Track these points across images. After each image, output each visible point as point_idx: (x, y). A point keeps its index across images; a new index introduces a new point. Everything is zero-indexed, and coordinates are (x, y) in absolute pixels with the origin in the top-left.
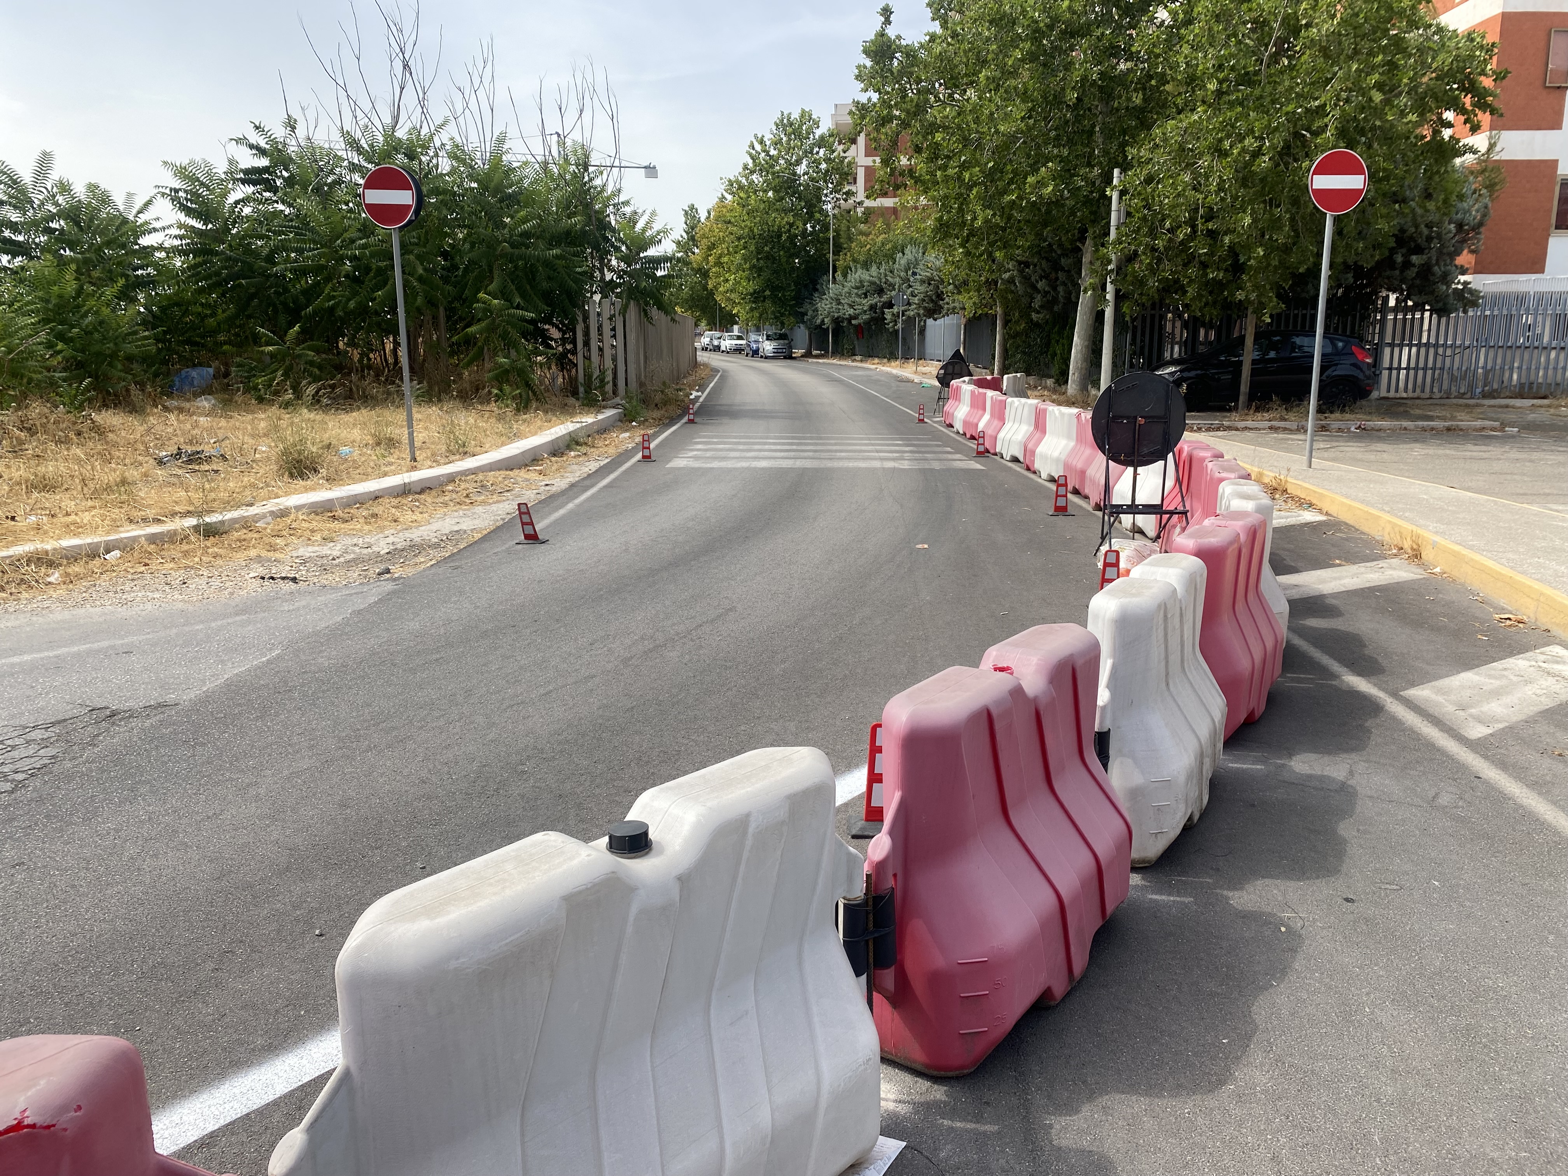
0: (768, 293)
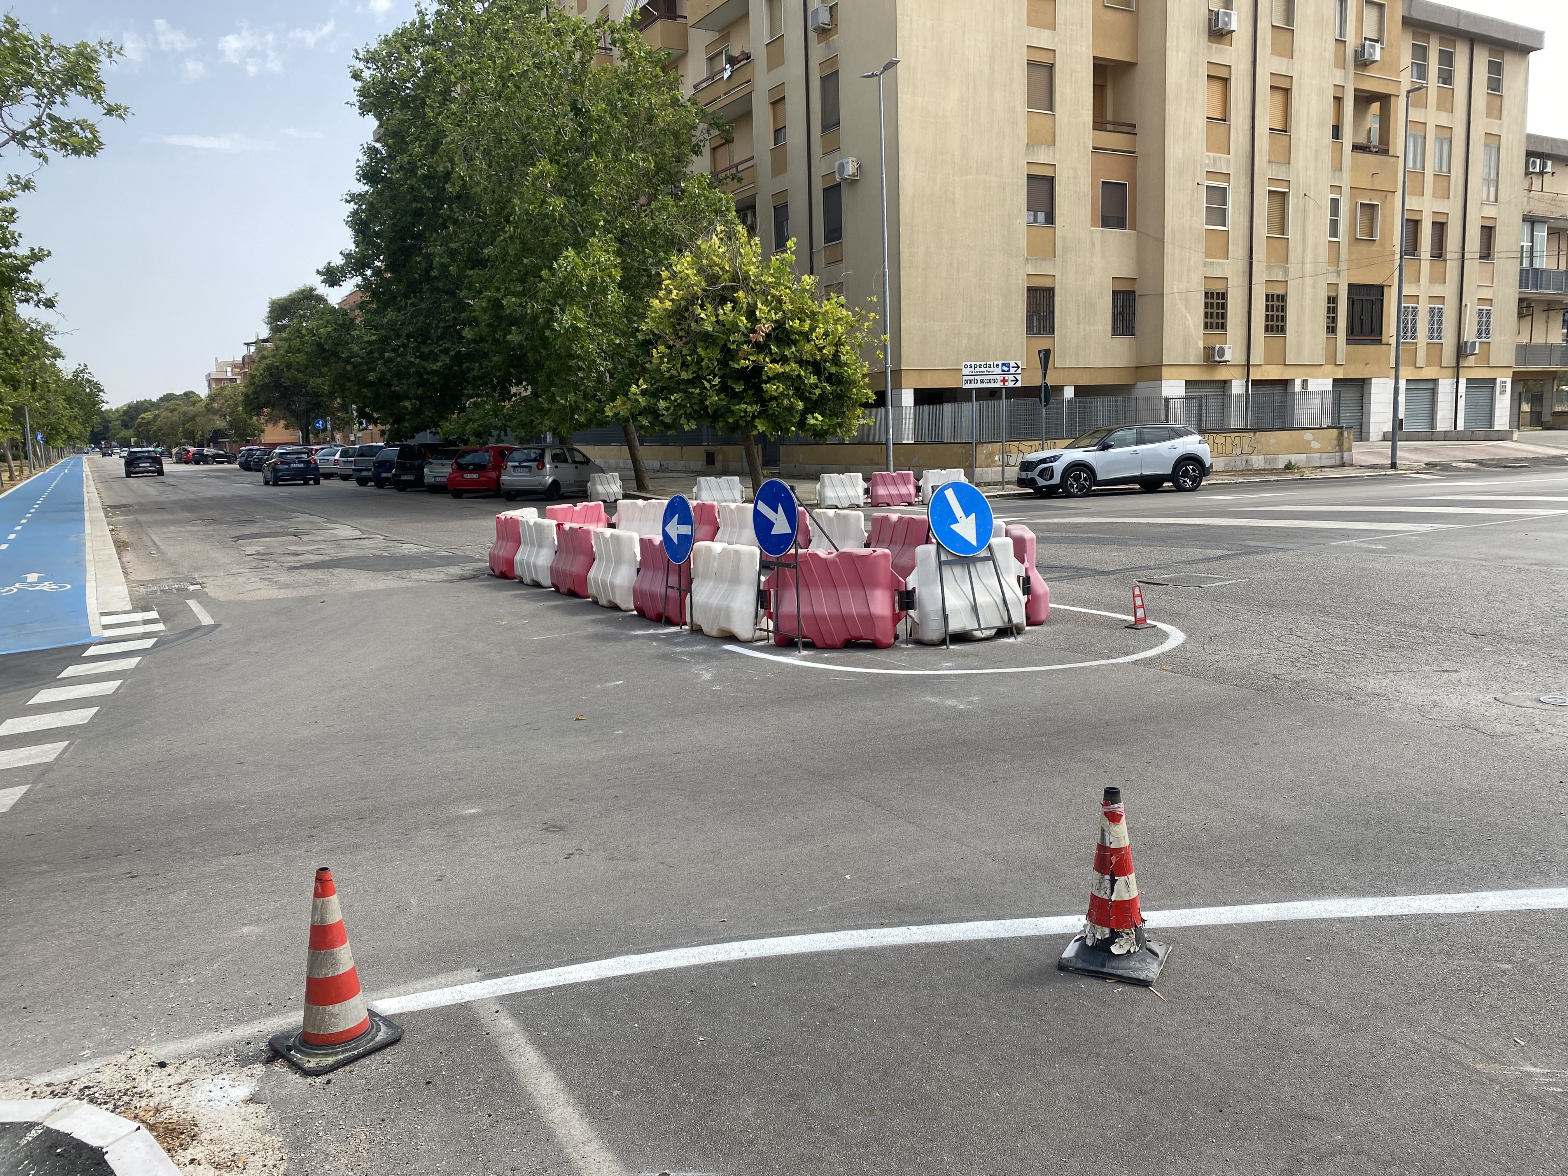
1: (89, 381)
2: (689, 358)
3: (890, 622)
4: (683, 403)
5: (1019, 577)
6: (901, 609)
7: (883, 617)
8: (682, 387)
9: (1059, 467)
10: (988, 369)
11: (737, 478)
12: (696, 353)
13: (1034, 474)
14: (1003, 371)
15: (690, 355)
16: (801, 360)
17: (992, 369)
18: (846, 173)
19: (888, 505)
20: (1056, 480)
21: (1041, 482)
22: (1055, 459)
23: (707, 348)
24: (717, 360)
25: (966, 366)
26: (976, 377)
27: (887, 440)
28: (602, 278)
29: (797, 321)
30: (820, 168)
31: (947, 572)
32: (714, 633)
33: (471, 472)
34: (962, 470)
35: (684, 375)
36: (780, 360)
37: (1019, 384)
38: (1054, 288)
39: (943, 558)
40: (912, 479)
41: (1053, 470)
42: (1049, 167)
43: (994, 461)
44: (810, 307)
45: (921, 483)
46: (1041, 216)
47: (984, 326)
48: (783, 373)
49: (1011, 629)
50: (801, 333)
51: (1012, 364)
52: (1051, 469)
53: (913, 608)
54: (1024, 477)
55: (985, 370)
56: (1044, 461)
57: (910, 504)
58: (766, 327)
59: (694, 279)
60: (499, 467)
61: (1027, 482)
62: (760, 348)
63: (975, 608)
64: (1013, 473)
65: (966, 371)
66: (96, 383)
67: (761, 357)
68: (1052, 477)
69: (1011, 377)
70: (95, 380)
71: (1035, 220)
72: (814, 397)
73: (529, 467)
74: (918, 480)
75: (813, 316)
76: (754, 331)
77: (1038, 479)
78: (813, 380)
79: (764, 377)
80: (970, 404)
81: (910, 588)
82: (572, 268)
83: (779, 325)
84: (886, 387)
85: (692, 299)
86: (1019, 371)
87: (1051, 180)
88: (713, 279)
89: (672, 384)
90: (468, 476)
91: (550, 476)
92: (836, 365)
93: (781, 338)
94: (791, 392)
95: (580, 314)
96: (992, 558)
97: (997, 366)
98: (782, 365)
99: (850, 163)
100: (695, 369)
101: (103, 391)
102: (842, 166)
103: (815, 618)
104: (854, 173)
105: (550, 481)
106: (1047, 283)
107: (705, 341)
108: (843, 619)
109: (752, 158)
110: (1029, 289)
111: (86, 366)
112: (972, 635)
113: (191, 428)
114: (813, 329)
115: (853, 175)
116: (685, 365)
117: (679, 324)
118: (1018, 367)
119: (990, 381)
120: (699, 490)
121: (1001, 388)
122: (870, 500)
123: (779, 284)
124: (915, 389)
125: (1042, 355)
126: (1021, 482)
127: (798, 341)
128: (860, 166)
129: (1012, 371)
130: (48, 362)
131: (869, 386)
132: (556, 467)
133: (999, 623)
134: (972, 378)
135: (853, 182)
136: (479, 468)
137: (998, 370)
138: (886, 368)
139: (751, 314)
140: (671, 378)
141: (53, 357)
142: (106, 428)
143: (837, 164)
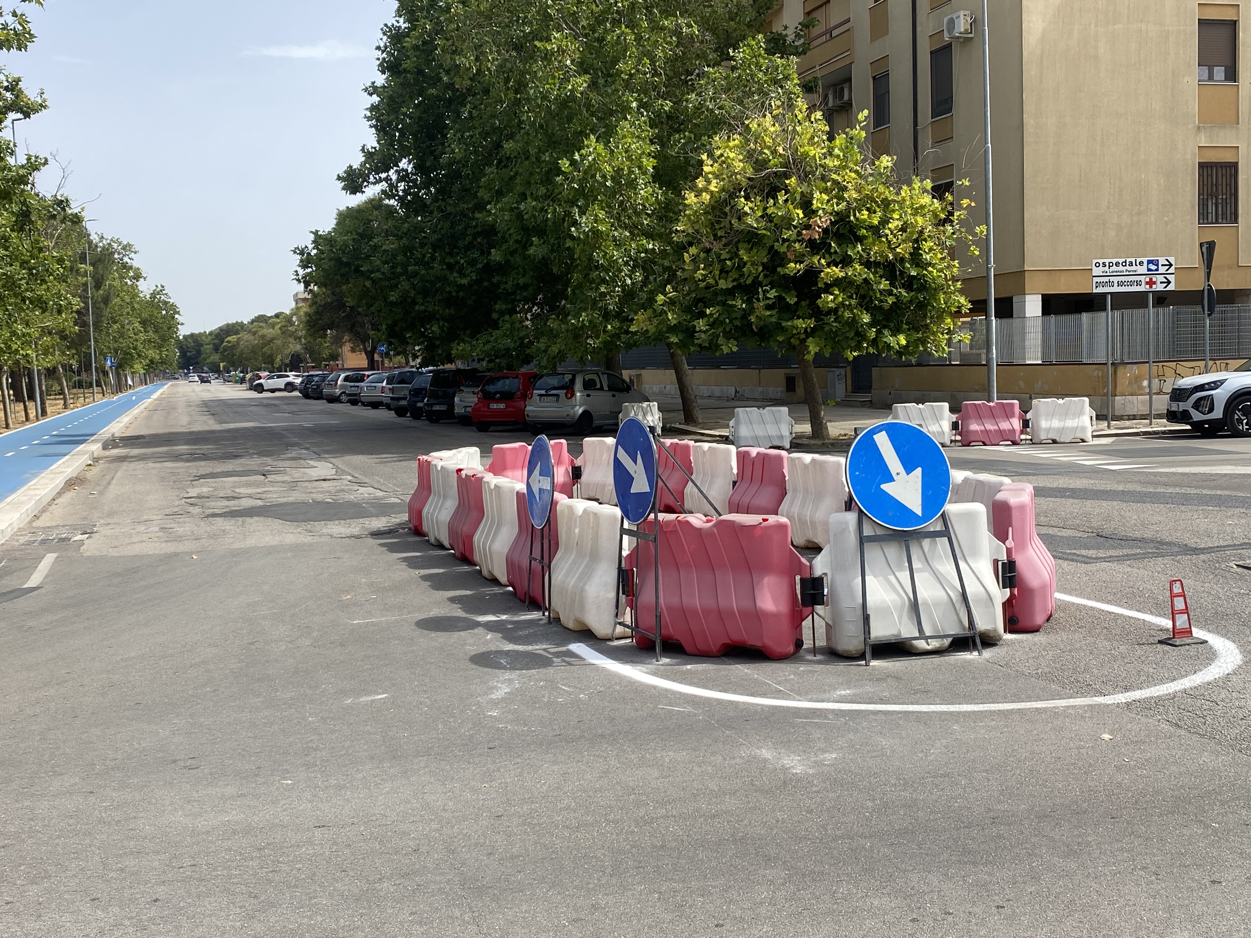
1: (166, 303)
2: (728, 263)
3: (785, 624)
4: (721, 319)
5: (996, 562)
6: (804, 604)
7: (775, 616)
8: (720, 298)
9: (1221, 395)
10: (1128, 268)
11: (785, 409)
12: (737, 255)
13: (1187, 405)
14: (1149, 270)
15: (730, 259)
16: (868, 261)
17: (1134, 268)
18: (956, 30)
19: (985, 444)
20: (1218, 413)
21: (1197, 416)
22: (1216, 385)
23: (751, 248)
24: (763, 264)
25: (1097, 265)
26: (1112, 279)
27: (989, 360)
28: (629, 168)
29: (866, 212)
30: (926, 28)
31: (873, 553)
32: (571, 625)
33: (498, 401)
34: (1086, 399)
35: (723, 284)
36: (840, 263)
37: (1171, 287)
38: (1237, 163)
39: (868, 531)
40: (1017, 410)
41: (1213, 398)
42: (1230, 8)
43: (1141, 388)
44: (881, 194)
45: (1029, 416)
46: (1219, 73)
47: (1139, 214)
48: (845, 278)
49: (973, 639)
50: (871, 228)
51: (1162, 261)
52: (1211, 398)
53: (822, 603)
54: (1174, 408)
55: (1124, 269)
56: (1201, 388)
57: (1014, 443)
58: (822, 221)
59: (739, 166)
60: (525, 396)
61: (1179, 415)
62: (815, 247)
63: (915, 606)
64: (1162, 403)
65: (1096, 271)
66: (172, 305)
67: (815, 259)
68: (1211, 410)
69: (1161, 278)
70: (171, 301)
71: (1211, 77)
72: (886, 306)
73: (557, 396)
74: (1026, 412)
75: (886, 203)
76: (808, 227)
77: (1193, 412)
78: (884, 284)
79: (821, 285)
80: (1103, 314)
81: (818, 573)
82: (594, 159)
83: (841, 218)
84: (989, 293)
85: (732, 191)
86: (1172, 270)
87: (1234, 24)
88: (760, 164)
89: (708, 296)
90: (494, 406)
91: (581, 406)
92: (917, 265)
93: (843, 234)
94: (853, 302)
95: (602, 215)
96: (946, 533)
97: (1141, 263)
98: (842, 268)
99: (962, 17)
100: (736, 276)
101: (178, 313)
102: (952, 22)
103: (684, 613)
104: (966, 30)
105: (580, 411)
106: (1228, 157)
107: (749, 242)
108: (721, 615)
109: (848, 20)
110: (1202, 165)
111: (163, 287)
112: (912, 646)
113: (269, 352)
114: (884, 222)
115: (966, 32)
116: (724, 272)
117: (719, 222)
118: (1171, 265)
119: (1131, 284)
120: (738, 423)
121: (1147, 293)
122: (958, 438)
123: (844, 167)
124: (1044, 296)
125: (1204, 249)
126: (1172, 416)
127: (865, 238)
128: (975, 21)
129: (1162, 270)
130: (129, 283)
131: (962, 292)
132: (588, 396)
133: (954, 630)
134: (1107, 279)
135: (966, 41)
136: (506, 396)
137: (1143, 270)
138: (988, 269)
139: (806, 204)
140: (707, 287)
141: (134, 279)
142: (199, 352)
143: (945, 20)
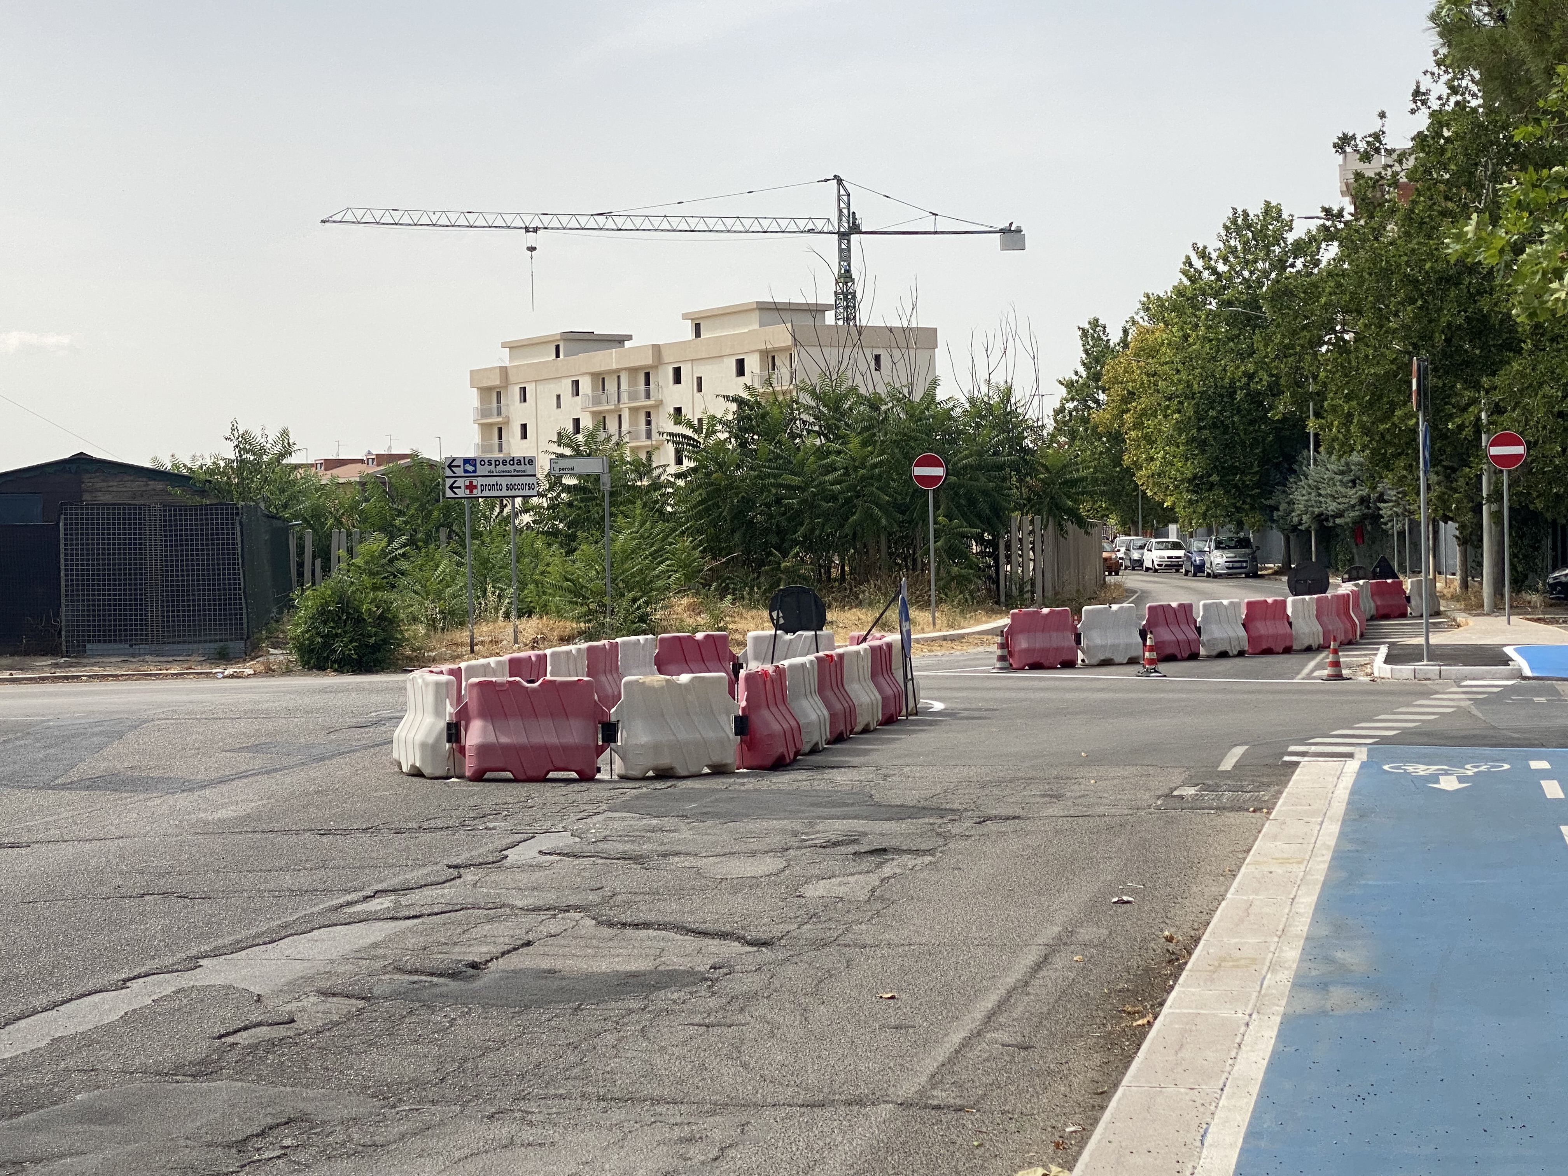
0: (1215, 478)
